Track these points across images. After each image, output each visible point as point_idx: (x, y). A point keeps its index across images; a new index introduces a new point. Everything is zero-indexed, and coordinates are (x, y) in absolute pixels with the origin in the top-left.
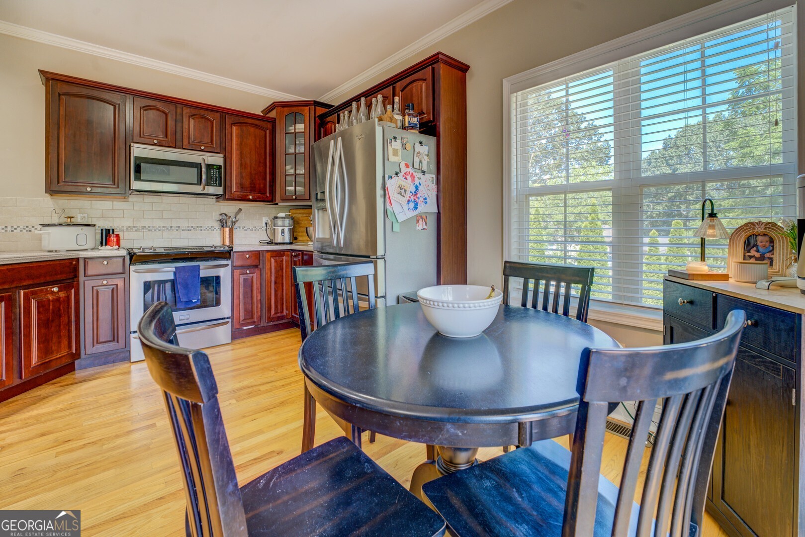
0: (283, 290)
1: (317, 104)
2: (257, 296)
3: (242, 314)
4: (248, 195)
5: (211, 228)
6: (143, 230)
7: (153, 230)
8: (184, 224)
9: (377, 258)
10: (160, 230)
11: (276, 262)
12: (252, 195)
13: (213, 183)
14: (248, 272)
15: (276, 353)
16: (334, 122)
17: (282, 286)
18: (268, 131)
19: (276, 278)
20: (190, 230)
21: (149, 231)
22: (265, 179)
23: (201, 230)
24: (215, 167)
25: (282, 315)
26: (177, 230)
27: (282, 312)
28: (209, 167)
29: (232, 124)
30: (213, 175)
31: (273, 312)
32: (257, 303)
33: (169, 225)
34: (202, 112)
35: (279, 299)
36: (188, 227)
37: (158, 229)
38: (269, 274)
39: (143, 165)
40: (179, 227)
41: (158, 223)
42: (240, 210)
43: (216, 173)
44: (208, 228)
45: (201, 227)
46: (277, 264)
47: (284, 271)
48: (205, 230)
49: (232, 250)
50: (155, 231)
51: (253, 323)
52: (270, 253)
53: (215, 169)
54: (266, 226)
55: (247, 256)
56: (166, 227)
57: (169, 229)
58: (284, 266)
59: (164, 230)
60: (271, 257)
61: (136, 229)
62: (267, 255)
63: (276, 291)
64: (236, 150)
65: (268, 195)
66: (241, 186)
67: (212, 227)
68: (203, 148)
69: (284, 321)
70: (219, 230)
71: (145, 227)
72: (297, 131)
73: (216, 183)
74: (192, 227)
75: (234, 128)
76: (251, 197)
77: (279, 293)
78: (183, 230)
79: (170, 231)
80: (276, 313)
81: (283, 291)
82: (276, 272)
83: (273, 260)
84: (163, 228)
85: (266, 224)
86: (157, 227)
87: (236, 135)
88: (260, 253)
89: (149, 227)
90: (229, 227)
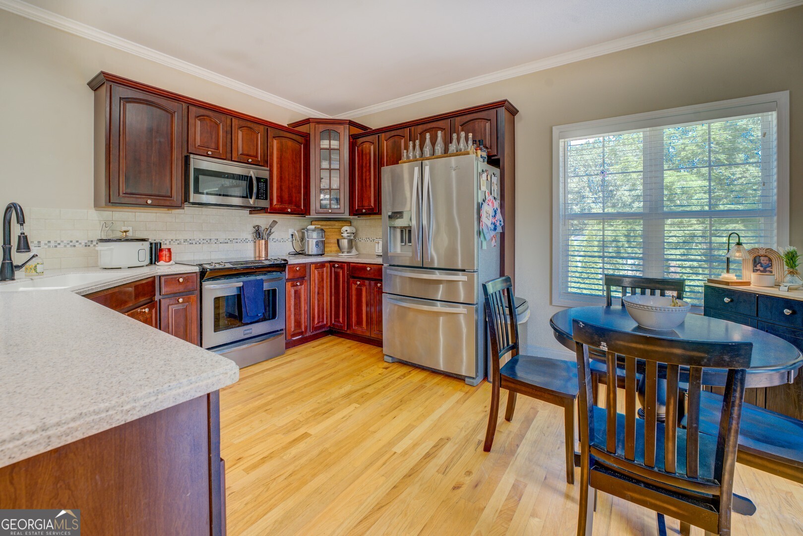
0: (323, 299)
1: (351, 123)
2: (304, 307)
3: (293, 325)
4: (287, 209)
5: (246, 241)
6: (184, 243)
7: (194, 243)
8: (222, 236)
9: (474, 272)
10: (200, 243)
11: (319, 273)
12: (290, 208)
13: (261, 197)
14: (298, 284)
15: (343, 360)
16: (373, 143)
17: (323, 296)
18: (302, 145)
19: (319, 288)
20: (227, 243)
21: (190, 244)
22: (300, 193)
23: (237, 242)
24: (262, 180)
25: (322, 324)
26: (216, 243)
27: (323, 321)
28: (258, 179)
29: (274, 137)
30: (261, 188)
31: (316, 322)
32: (305, 314)
33: (208, 238)
34: (249, 124)
35: (321, 309)
36: (226, 239)
37: (198, 241)
38: (314, 285)
39: (201, 177)
40: (217, 239)
41: (198, 236)
42: (275, 222)
43: (263, 186)
44: (243, 241)
45: (237, 239)
46: (320, 275)
47: (325, 282)
48: (240, 242)
49: (287, 263)
50: (196, 243)
51: (301, 333)
52: (314, 265)
53: (262, 182)
54: (292, 238)
55: (298, 269)
56: (205, 239)
57: (209, 241)
58: (325, 277)
59: (203, 243)
60: (315, 269)
61: (178, 242)
62: (313, 267)
63: (318, 301)
64: (277, 164)
65: (302, 208)
66: (280, 199)
67: (246, 239)
68: (250, 160)
69: (323, 330)
70: (252, 242)
71: (186, 240)
72: (332, 147)
73: (263, 197)
74: (229, 239)
75: (275, 142)
76: (289, 210)
77: (321, 302)
78: (221, 243)
79: (209, 243)
80: (318, 323)
81: (323, 301)
82: (319, 282)
83: (316, 272)
84: (203, 241)
85: (292, 235)
86: (198, 240)
87: (277, 149)
88: (305, 266)
89: (190, 240)
90: (265, 239)
